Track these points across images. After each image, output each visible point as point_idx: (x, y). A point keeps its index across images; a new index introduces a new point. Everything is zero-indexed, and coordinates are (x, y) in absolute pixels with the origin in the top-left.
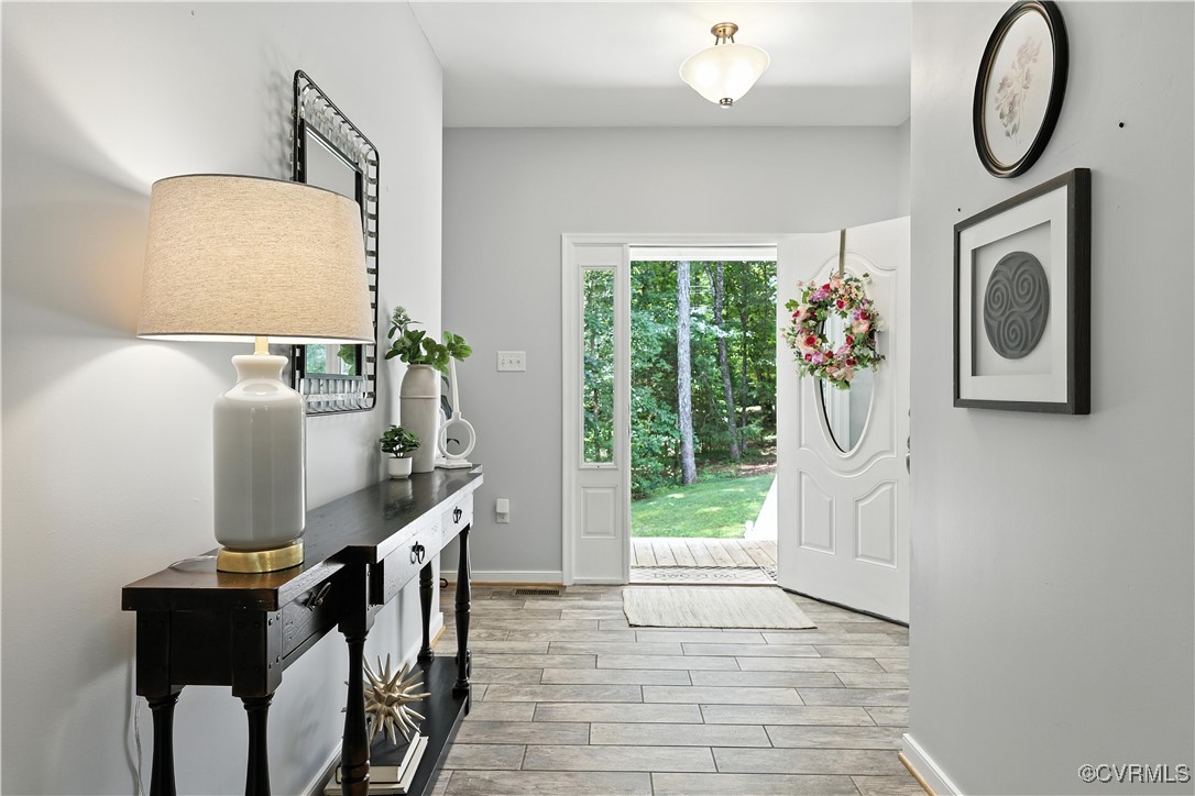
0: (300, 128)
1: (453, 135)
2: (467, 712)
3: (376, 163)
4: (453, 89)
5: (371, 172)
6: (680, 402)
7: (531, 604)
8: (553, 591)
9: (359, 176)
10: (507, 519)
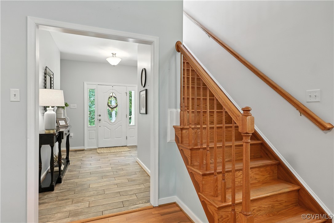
0: (45, 74)
1: (62, 60)
2: (69, 164)
3: (53, 75)
4: (62, 54)
5: (52, 76)
6: (112, 115)
7: (78, 152)
8: (83, 150)
9: (51, 78)
10: (72, 137)
